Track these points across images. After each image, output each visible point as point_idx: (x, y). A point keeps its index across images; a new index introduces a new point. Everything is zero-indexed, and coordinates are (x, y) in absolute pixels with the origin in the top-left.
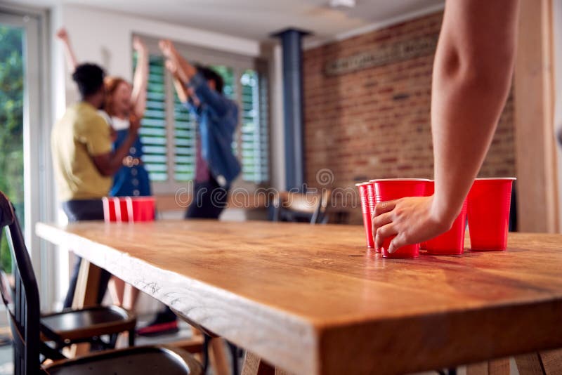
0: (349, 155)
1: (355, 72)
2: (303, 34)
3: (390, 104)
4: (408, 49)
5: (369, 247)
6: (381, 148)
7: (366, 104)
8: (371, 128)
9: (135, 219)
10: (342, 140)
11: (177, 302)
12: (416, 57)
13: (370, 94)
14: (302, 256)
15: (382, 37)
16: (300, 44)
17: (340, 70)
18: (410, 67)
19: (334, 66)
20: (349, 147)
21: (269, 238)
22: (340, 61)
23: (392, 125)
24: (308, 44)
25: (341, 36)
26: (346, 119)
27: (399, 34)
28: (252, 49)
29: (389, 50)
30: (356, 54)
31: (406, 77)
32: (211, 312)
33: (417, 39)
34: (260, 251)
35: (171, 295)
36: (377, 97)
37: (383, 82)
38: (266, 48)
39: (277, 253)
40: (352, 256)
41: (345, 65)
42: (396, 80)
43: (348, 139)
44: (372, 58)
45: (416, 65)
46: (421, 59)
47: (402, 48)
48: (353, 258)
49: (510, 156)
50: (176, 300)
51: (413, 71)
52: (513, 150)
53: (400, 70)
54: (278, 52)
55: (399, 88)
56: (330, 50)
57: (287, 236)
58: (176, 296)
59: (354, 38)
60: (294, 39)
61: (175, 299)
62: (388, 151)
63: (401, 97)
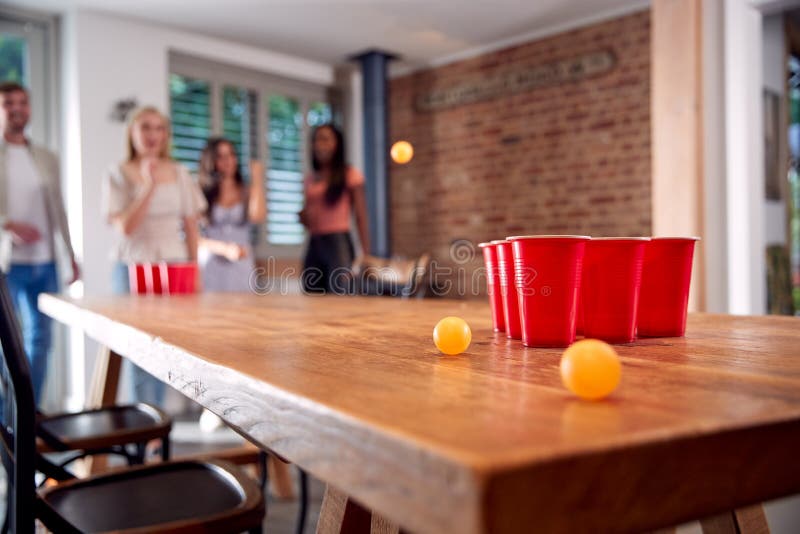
0: (445, 212)
1: (453, 107)
2: (389, 57)
3: (498, 148)
4: (520, 80)
5: (496, 330)
6: (486, 204)
7: (468, 147)
8: (474, 179)
9: (172, 290)
10: (436, 193)
11: (234, 412)
12: (530, 90)
13: (472, 135)
14: (408, 343)
15: (489, 64)
16: (385, 71)
17: (435, 104)
18: (524, 103)
19: (428, 100)
20: (445, 203)
21: (353, 316)
22: (436, 93)
23: (500, 176)
24: (396, 71)
25: (438, 61)
26: (441, 166)
27: (510, 61)
28: (322, 74)
29: (497, 80)
30: (455, 84)
31: (517, 116)
32: (285, 430)
33: (531, 67)
34: (347, 336)
35: (223, 401)
36: (482, 139)
37: (489, 121)
38: (341, 74)
39: (371, 338)
40: (480, 344)
41: (442, 98)
42: (505, 118)
43: (444, 192)
44: (476, 91)
45: (530, 100)
46: (537, 93)
47: (512, 79)
48: (480, 346)
49: (645, 215)
50: (231, 409)
51: (527, 108)
52: (650, 209)
53: (510, 106)
54: (356, 81)
55: (509, 129)
56: (423, 79)
57: (377, 314)
58: (231, 403)
59: (454, 66)
60: (378, 64)
61: (230, 407)
62: (494, 208)
63: (510, 141)
